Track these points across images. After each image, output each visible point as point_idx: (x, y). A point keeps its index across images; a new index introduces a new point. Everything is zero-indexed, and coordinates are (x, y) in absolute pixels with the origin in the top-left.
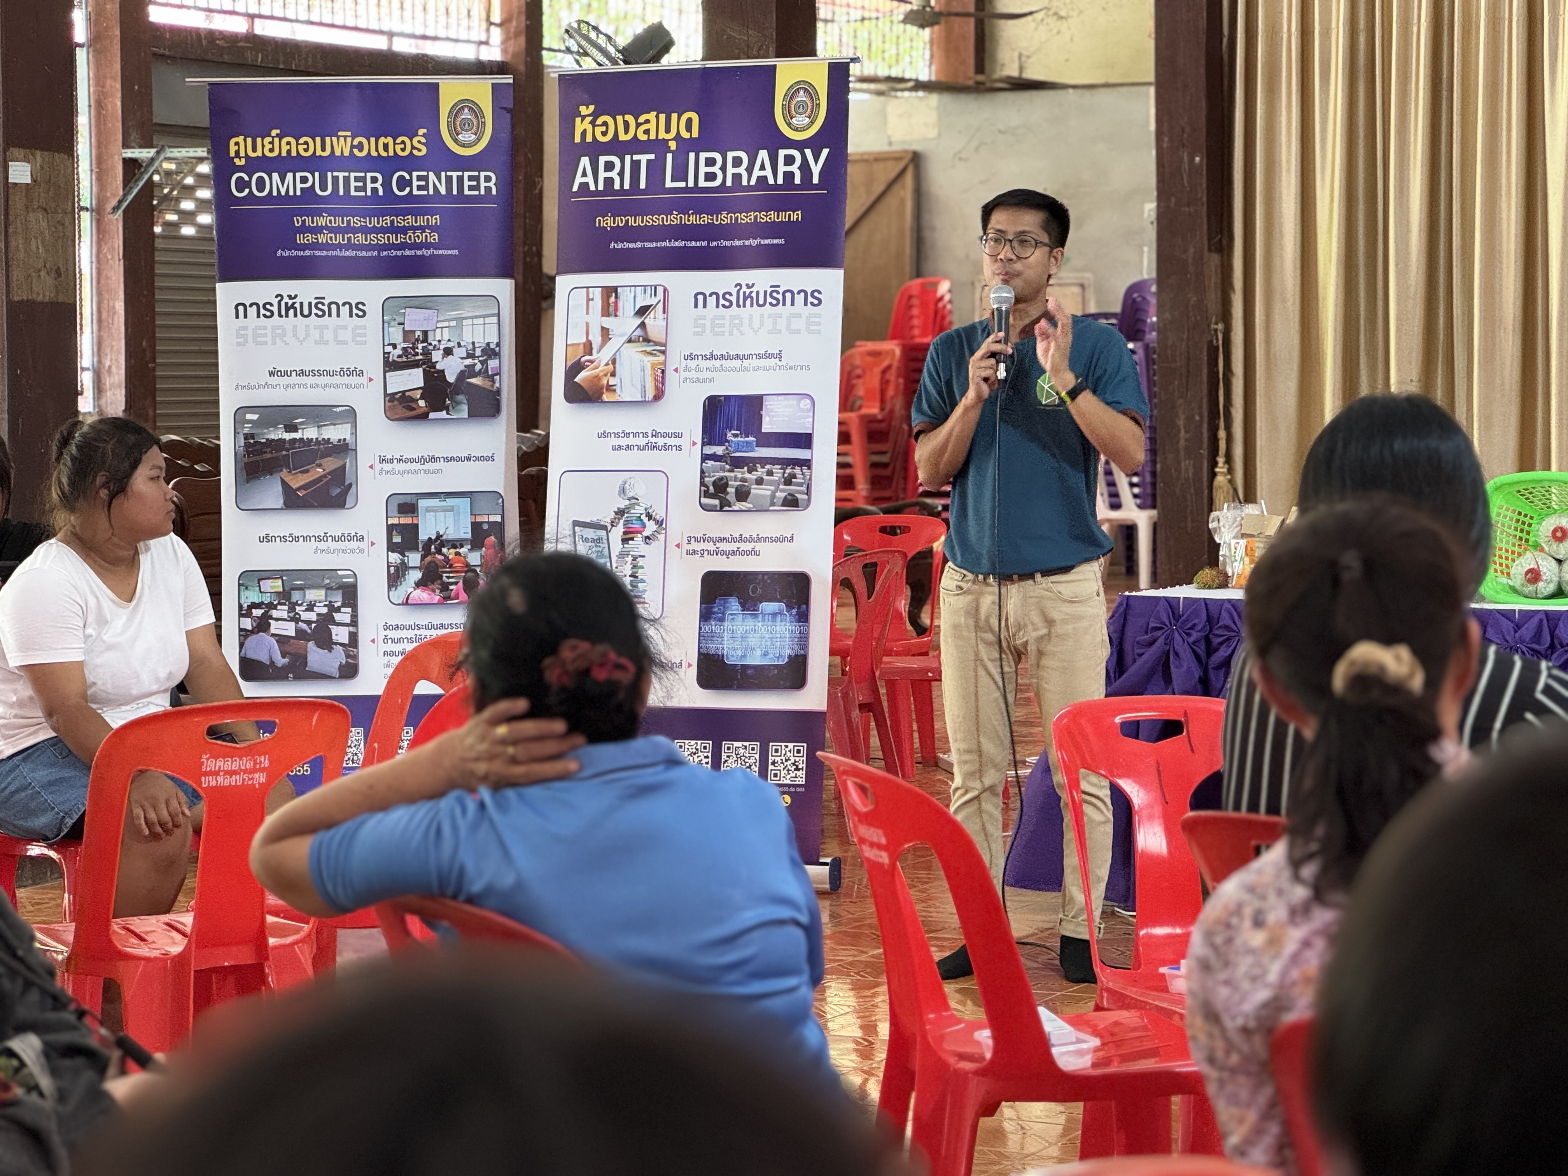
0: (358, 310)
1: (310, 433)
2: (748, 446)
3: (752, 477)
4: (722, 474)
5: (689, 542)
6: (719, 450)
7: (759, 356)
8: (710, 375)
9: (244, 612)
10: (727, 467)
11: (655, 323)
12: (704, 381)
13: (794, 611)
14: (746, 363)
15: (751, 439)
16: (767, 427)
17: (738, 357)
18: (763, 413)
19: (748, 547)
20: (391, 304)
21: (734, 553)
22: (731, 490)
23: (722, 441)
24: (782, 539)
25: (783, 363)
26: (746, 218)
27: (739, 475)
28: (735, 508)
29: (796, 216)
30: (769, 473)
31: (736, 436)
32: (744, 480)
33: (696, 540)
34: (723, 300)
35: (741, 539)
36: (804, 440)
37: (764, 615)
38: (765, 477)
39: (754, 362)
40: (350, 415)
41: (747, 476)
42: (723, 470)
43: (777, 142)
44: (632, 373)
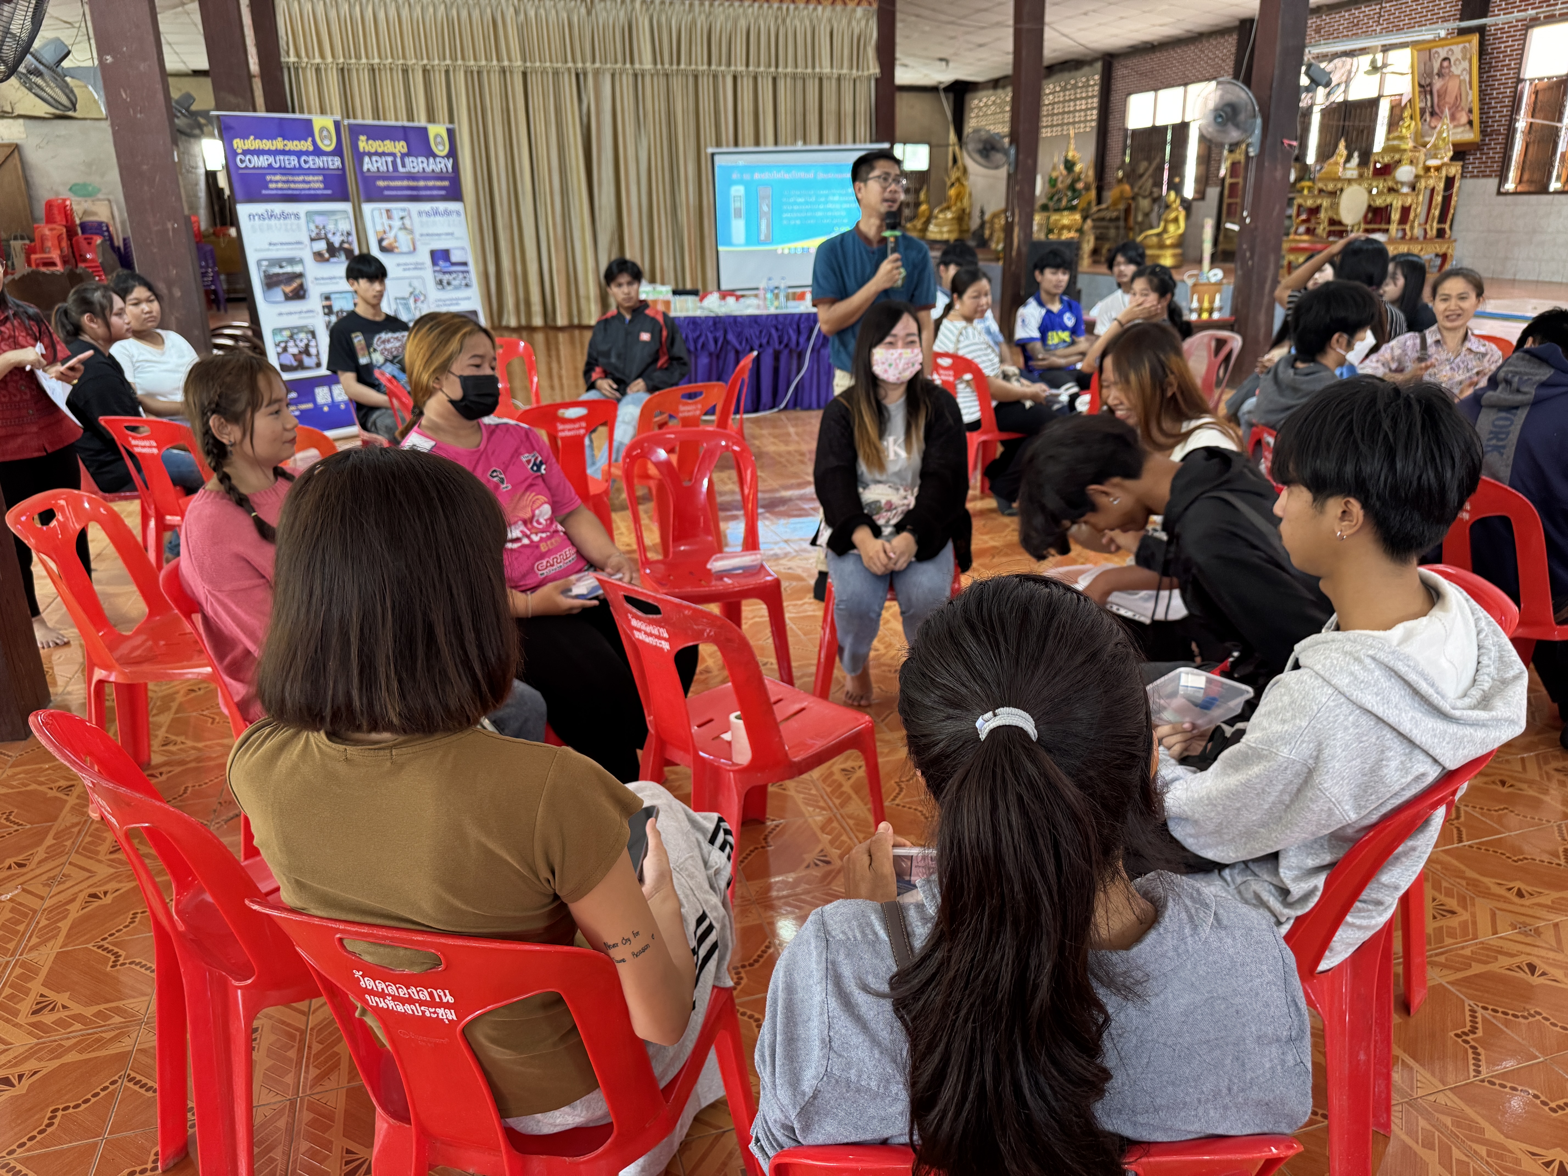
0: (297, 216)
1: (289, 269)
2: (448, 267)
3: (452, 277)
7: (446, 235)
8: (430, 242)
9: (277, 345)
11: (407, 222)
12: (428, 244)
14: (442, 237)
15: (448, 264)
16: (452, 260)
17: (438, 235)
18: (450, 255)
19: (455, 302)
20: (309, 214)
23: (439, 265)
24: (466, 299)
25: (454, 237)
26: (431, 183)
29: (446, 183)
30: (457, 276)
31: (442, 263)
32: (449, 279)
33: (438, 301)
34: (428, 214)
36: (465, 264)
38: (456, 278)
39: (444, 237)
40: (301, 261)
41: (450, 277)
43: (435, 156)
44: (403, 242)
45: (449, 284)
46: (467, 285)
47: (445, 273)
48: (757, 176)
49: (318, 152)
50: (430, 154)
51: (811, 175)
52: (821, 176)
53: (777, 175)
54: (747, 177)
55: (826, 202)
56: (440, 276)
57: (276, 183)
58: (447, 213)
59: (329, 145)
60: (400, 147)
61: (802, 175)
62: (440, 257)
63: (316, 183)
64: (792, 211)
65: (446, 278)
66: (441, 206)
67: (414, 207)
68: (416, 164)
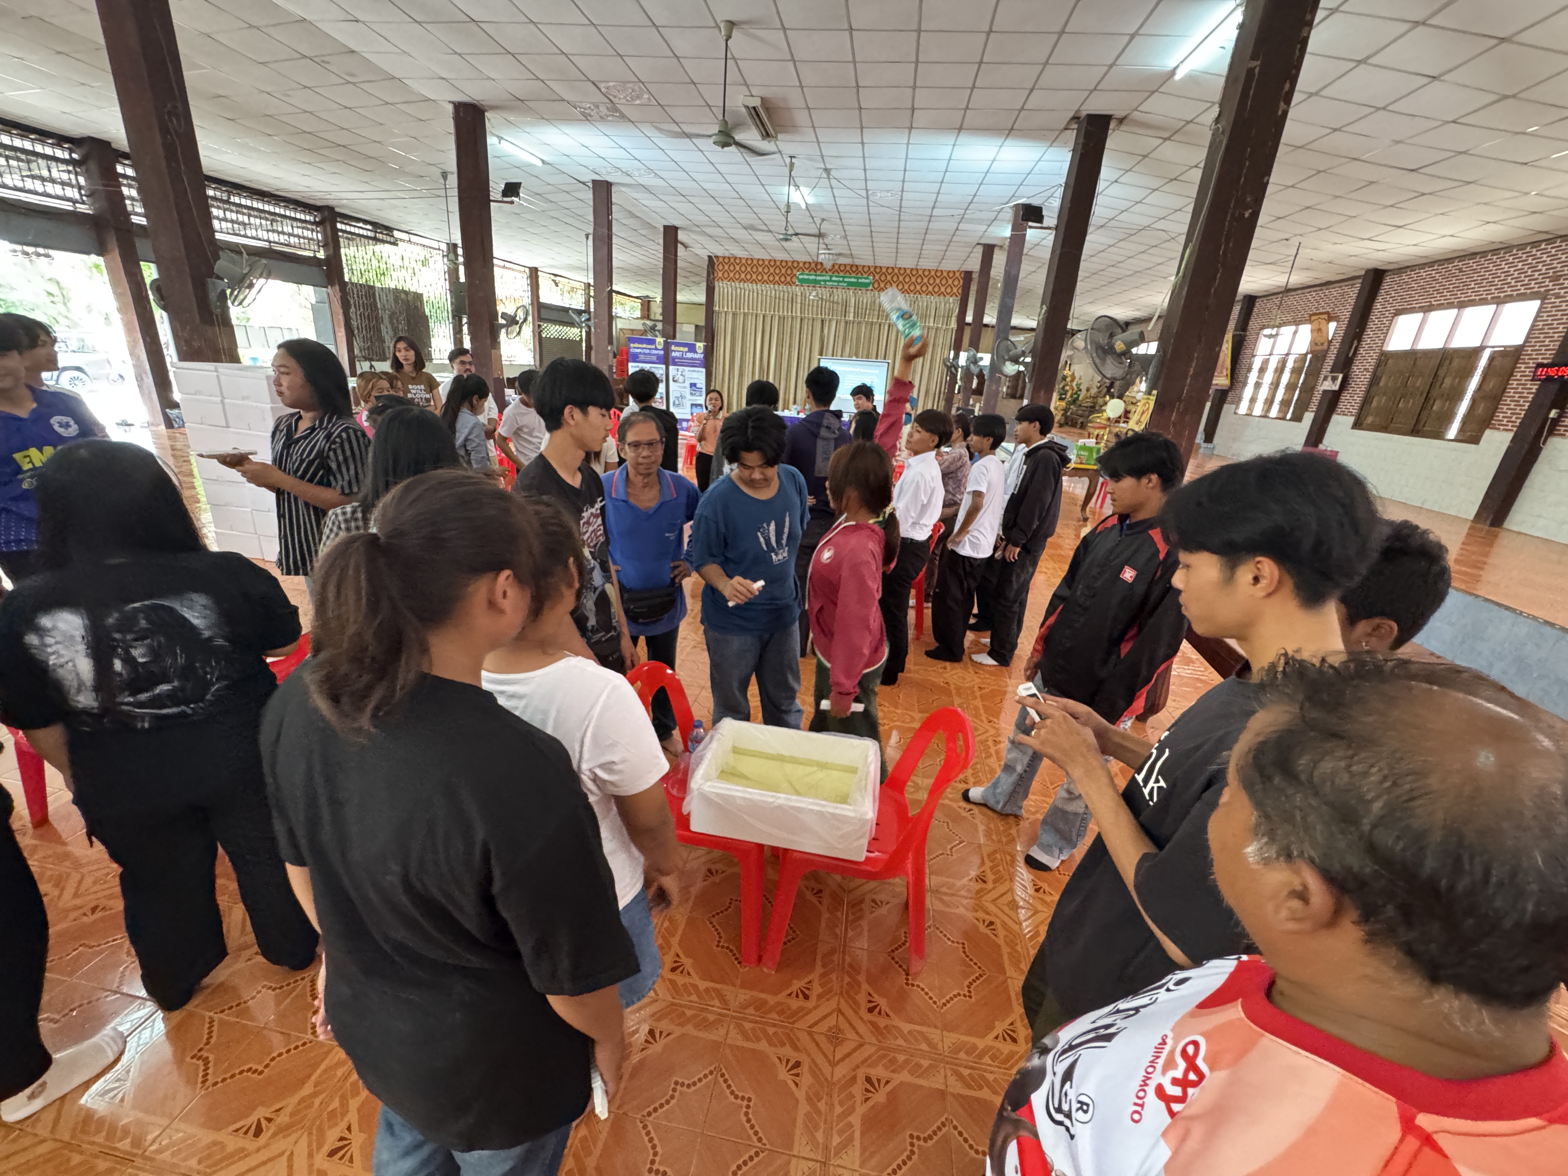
44: (681, 379)
45: (695, 394)
49: (656, 349)
50: (695, 352)
56: (692, 391)
57: (642, 357)
59: (660, 347)
60: (686, 349)
62: (693, 385)
63: (654, 358)
65: (694, 392)
67: (687, 369)
68: (690, 355)
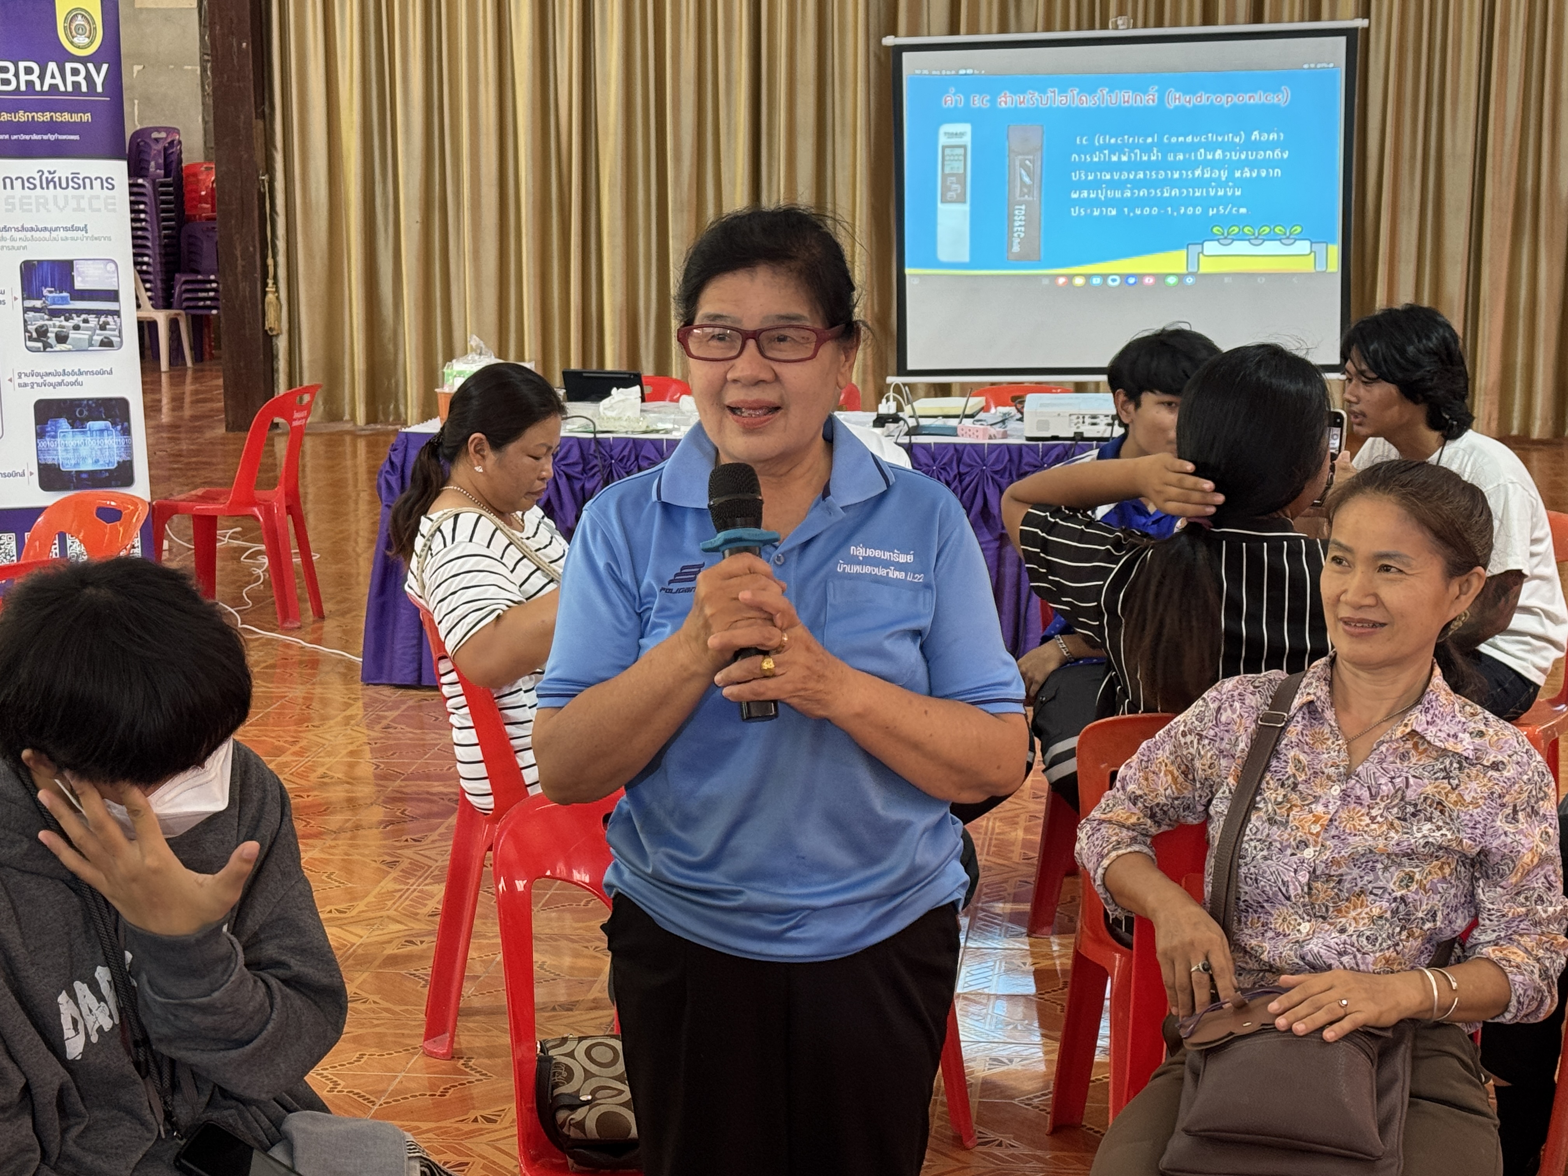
2: (64, 300)
3: (70, 324)
4: (41, 323)
5: (20, 377)
6: (38, 304)
7: (66, 229)
8: (24, 244)
10: (46, 317)
12: (19, 248)
13: (119, 427)
14: (54, 234)
15: (65, 294)
16: (79, 285)
17: (46, 229)
18: (75, 273)
19: (72, 379)
21: (60, 384)
22: (52, 336)
23: (39, 296)
24: (102, 372)
25: (89, 234)
26: (43, 117)
27: (58, 323)
28: (55, 349)
29: (87, 117)
30: (86, 321)
31: (51, 292)
32: (61, 327)
33: (26, 375)
34: (27, 183)
35: (64, 373)
36: (113, 295)
37: (91, 431)
38: (82, 325)
39: (62, 234)
41: (65, 323)
42: (43, 320)
43: (63, 57)
45: (62, 339)
46: (107, 343)
47: (54, 314)
48: (1006, 101)
50: (50, 52)
51: (1149, 99)
52: (1176, 99)
53: (1056, 99)
54: (979, 102)
55: (1192, 165)
56: (38, 321)
58: (78, 183)
61: (1126, 98)
62: (45, 277)
64: (1096, 185)
65: (55, 325)
66: (63, 167)
68: (12, 75)
